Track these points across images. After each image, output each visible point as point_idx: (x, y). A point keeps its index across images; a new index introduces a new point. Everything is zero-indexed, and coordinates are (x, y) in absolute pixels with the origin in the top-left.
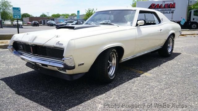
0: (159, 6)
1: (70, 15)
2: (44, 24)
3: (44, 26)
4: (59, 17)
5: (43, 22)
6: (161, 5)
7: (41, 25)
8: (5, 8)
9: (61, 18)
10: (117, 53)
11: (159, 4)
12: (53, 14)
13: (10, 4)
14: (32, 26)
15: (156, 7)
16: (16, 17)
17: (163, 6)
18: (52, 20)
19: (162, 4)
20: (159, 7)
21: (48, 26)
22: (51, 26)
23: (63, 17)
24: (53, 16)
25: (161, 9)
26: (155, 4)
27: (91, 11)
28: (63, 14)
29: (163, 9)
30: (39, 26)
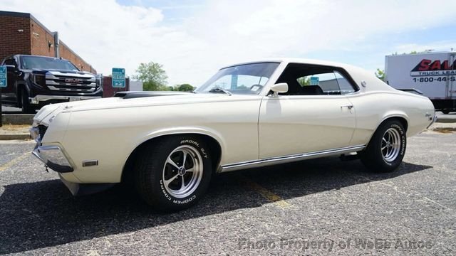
0: (441, 65)
6: (445, 62)
8: (153, 75)
10: (202, 150)
11: (439, 61)
13: (161, 68)
15: (433, 67)
17: (451, 63)
19: (446, 59)
20: (439, 67)
25: (445, 72)
26: (430, 61)
29: (451, 71)
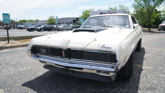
1: (34, 20)
2: (14, 28)
3: (15, 29)
4: (26, 22)
5: (12, 26)
6: (107, 13)
7: (12, 29)
9: (27, 23)
12: (20, 20)
14: (4, 29)
16: (6, 21)
18: (21, 24)
21: (18, 29)
22: (20, 29)
23: (29, 22)
24: (21, 21)
27: (52, 18)
28: (29, 20)
30: (10, 29)
